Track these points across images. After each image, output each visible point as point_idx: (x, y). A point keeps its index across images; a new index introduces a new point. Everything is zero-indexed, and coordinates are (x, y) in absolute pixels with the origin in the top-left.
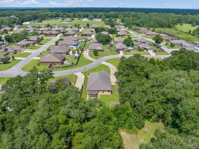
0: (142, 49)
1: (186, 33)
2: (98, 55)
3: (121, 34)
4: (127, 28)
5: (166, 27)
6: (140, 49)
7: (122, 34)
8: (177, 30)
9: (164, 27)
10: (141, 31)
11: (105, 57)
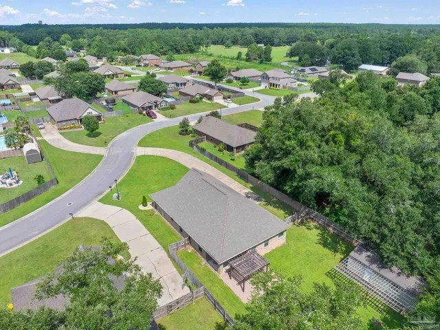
0: (198, 96)
1: (232, 59)
2: (100, 134)
3: (107, 73)
4: (104, 59)
5: (186, 52)
6: (194, 99)
7: (111, 73)
8: (211, 55)
9: (182, 51)
10: (147, 62)
11: (125, 134)
